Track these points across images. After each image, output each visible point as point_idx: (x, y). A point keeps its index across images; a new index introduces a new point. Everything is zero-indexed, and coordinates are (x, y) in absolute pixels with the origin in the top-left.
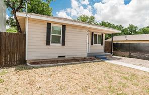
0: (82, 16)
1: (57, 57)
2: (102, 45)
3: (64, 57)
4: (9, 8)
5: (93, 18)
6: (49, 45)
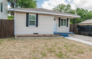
0: (61, 5)
1: (33, 34)
2: (67, 26)
4: (10, 3)
5: (70, 6)
6: (28, 26)
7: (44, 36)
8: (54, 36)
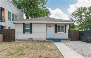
1: (28, 39)
3: (32, 39)
6: (24, 33)
7: (38, 41)
8: (47, 41)
